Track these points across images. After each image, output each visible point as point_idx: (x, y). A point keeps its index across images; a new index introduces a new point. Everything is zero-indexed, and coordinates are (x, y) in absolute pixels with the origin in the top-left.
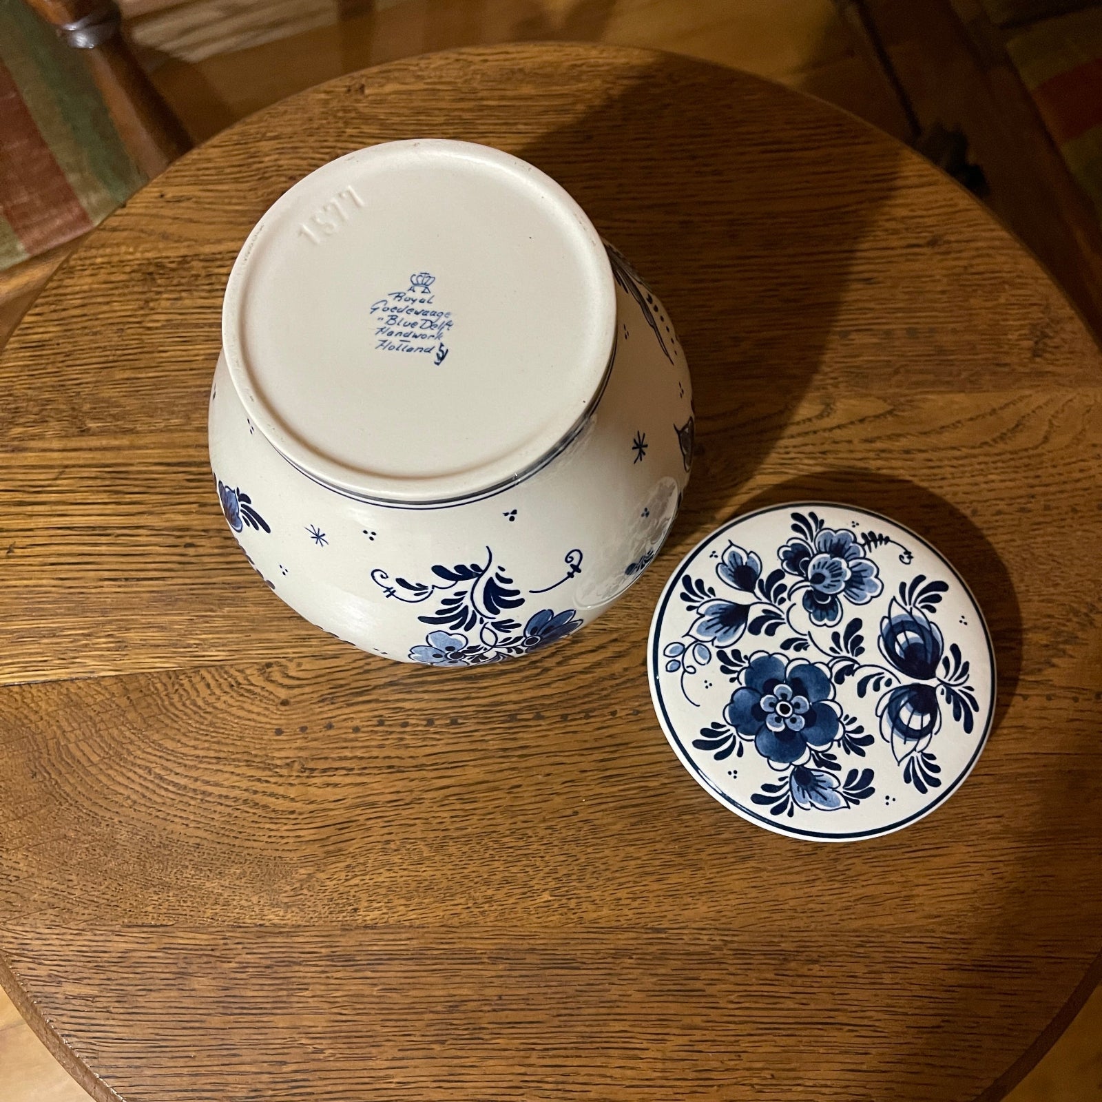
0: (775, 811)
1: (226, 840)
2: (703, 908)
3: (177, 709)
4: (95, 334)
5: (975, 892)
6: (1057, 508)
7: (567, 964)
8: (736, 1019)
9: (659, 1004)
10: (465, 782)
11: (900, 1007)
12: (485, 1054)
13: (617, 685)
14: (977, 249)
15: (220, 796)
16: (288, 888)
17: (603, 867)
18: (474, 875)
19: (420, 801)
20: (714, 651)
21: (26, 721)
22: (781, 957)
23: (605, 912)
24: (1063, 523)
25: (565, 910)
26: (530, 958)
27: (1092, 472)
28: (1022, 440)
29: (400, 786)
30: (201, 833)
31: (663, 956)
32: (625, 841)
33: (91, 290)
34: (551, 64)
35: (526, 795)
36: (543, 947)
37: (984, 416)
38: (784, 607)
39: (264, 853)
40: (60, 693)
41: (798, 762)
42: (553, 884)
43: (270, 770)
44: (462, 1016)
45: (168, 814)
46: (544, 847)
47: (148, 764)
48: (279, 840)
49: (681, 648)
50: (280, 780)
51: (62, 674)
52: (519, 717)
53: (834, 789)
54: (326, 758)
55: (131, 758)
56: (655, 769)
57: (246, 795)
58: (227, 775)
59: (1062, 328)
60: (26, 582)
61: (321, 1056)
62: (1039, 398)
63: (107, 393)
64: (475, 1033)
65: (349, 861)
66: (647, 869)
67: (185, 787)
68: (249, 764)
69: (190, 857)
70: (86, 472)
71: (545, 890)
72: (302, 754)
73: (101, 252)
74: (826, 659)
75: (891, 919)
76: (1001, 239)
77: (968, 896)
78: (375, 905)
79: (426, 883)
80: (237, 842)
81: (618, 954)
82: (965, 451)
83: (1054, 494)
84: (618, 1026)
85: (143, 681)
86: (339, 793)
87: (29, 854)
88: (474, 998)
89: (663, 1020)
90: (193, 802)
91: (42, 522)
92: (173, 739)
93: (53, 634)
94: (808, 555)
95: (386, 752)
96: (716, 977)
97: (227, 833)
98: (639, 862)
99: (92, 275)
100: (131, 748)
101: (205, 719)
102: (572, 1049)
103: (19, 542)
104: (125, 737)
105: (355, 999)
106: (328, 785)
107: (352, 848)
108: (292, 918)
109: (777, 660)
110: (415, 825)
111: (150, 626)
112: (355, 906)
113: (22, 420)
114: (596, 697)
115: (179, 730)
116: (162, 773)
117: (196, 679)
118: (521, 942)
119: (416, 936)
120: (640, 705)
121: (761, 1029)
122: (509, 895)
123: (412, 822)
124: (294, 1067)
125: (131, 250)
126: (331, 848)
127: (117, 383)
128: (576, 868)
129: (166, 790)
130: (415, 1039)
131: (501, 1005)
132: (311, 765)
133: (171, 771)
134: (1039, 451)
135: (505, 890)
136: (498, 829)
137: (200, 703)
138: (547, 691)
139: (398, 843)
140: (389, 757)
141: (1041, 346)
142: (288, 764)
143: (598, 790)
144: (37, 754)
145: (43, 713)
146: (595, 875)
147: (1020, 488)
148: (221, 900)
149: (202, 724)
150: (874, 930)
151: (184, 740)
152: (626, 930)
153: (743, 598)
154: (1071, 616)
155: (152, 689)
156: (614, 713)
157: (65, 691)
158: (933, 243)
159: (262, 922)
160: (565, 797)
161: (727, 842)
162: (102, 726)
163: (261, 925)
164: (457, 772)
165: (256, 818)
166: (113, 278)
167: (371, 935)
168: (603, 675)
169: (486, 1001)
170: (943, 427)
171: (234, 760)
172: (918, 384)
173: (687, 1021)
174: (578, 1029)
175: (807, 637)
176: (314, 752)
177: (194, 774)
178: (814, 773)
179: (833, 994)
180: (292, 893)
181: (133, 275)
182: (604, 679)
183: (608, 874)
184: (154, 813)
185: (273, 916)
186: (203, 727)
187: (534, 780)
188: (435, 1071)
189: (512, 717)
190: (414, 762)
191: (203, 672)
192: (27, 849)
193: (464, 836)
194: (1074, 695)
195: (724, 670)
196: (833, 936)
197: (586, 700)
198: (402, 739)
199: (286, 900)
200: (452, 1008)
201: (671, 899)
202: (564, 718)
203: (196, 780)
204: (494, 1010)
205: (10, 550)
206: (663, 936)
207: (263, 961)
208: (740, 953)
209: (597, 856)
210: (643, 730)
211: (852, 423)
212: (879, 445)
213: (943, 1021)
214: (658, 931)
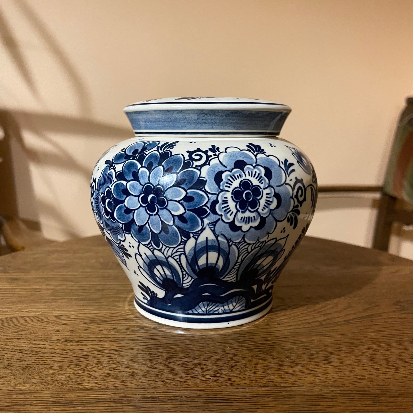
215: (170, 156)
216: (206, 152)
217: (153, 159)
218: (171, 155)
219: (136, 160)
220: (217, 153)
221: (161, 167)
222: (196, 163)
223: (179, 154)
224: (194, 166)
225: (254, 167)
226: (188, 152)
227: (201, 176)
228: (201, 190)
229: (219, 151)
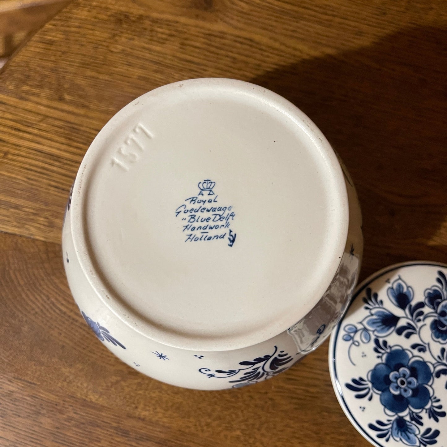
0: (380, 436)
1: (79, 348)
4: (82, 45)
16: (104, 384)
17: (273, 426)
20: (373, 337)
30: (68, 341)
32: (288, 416)
33: (86, 19)
38: (420, 324)
39: (97, 362)
40: (12, 241)
41: (401, 414)
42: (243, 427)
45: (52, 325)
47: (49, 294)
49: (354, 329)
51: (16, 231)
53: (416, 435)
55: (40, 288)
56: (317, 382)
60: (9, 174)
63: (80, 81)
65: (139, 380)
66: (295, 435)
67: (65, 313)
70: (57, 123)
71: (238, 429)
74: (434, 361)
78: (148, 408)
90: (66, 322)
91: (27, 143)
93: (16, 207)
94: (441, 298)
97: (80, 345)
98: (293, 430)
99: (88, 11)
100: (42, 283)
104: (40, 276)
108: (102, 401)
109: (406, 354)
112: (137, 405)
113: (30, 83)
116: (55, 301)
119: (164, 431)
122: (219, 425)
127: (85, 77)
129: (54, 311)
146: (267, 429)
148: (68, 380)
153: (397, 312)
157: (15, 241)
159: (86, 398)
161: (342, 434)
162: (29, 266)
163: (85, 400)
166: (100, 16)
167: (141, 424)
175: (427, 346)
178: (408, 423)
180: (106, 388)
181: (111, 18)
183: (274, 431)
184: (45, 322)
185: (93, 397)
195: (376, 350)
199: (101, 391)
205: (6, 153)
207: (81, 419)
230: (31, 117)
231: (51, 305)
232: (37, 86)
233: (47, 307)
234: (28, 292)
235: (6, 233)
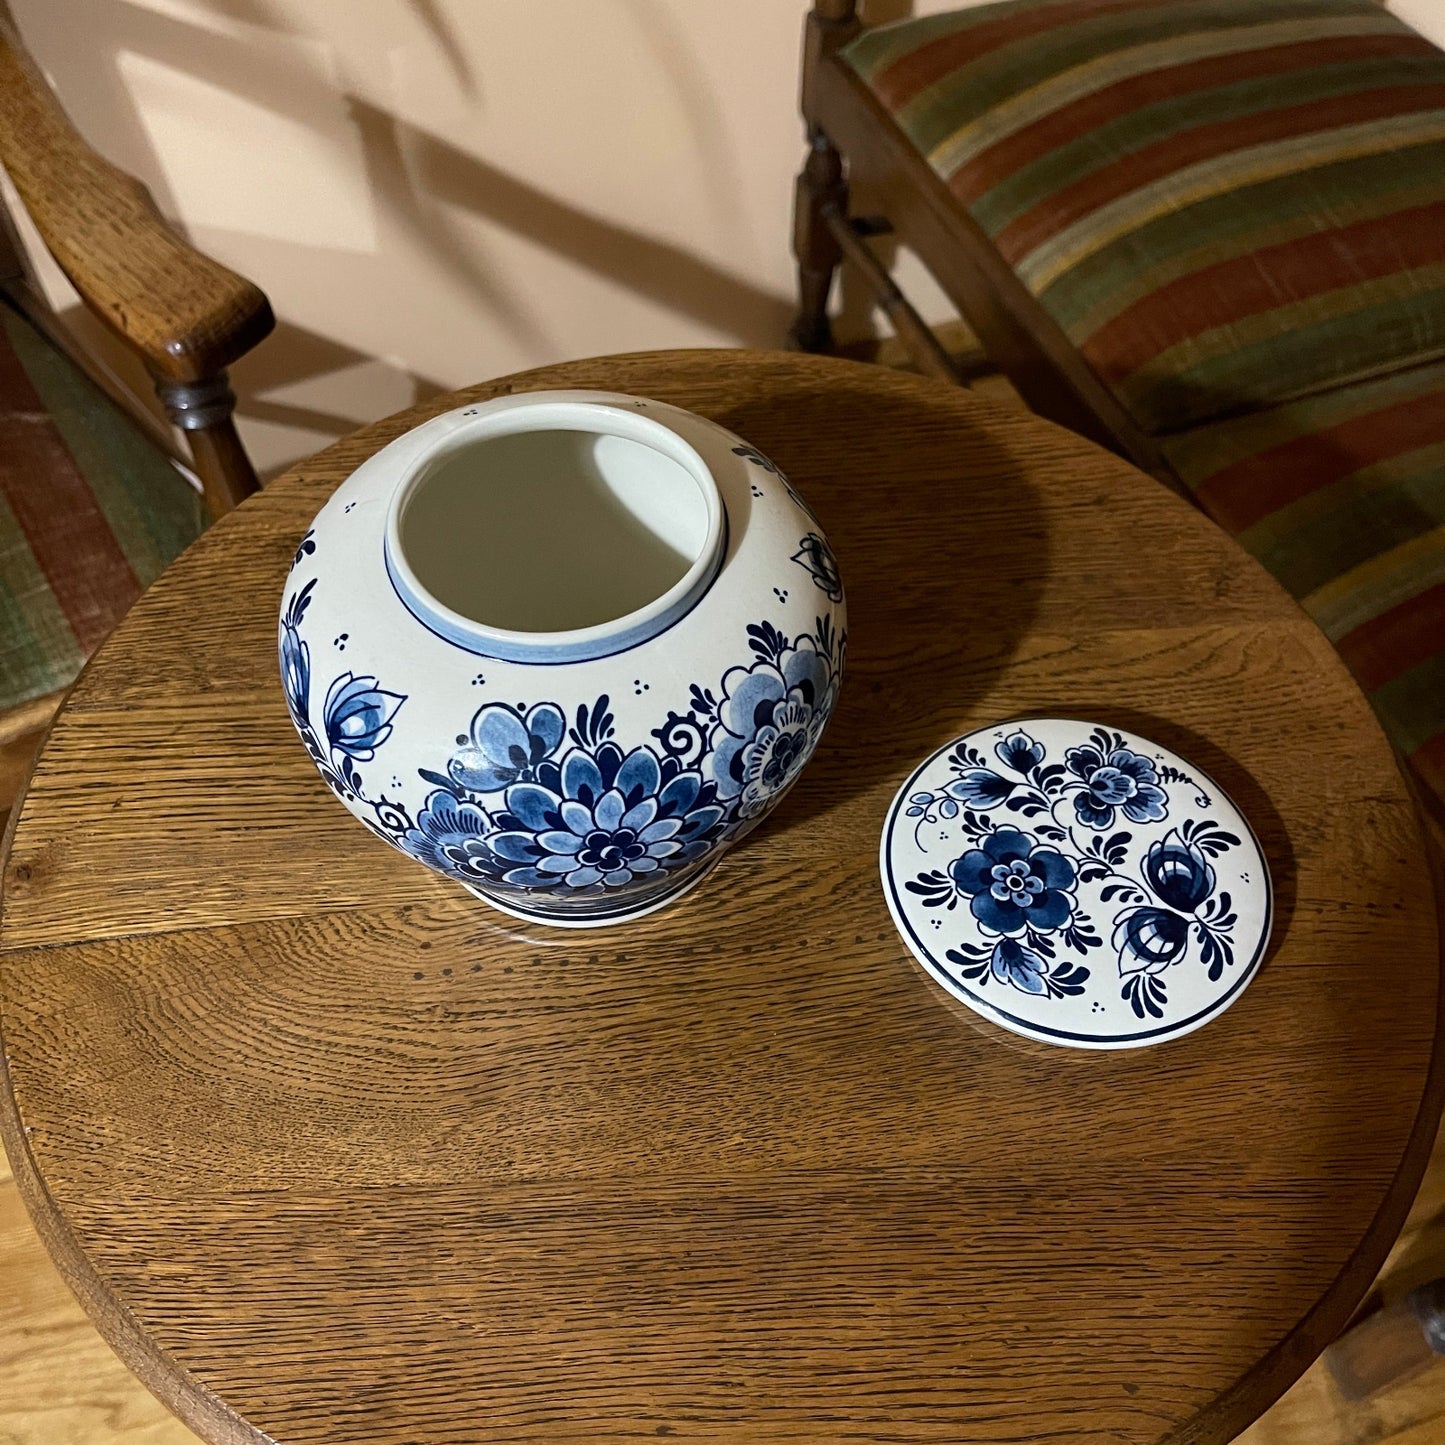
1: (354, 1093)
2: (925, 1143)
3: (300, 956)
4: (225, 600)
5: (1240, 1112)
6: (1266, 730)
7: (771, 1212)
8: (977, 1265)
9: (883, 1253)
10: (636, 1021)
11: (1171, 1242)
12: (674, 1320)
13: (805, 914)
14: (1144, 506)
15: (348, 1046)
16: (429, 1143)
17: (803, 1104)
18: (651, 1119)
19: (584, 1042)
21: (122, 977)
22: (1022, 1193)
23: (809, 1152)
24: (1275, 743)
25: (761, 1153)
26: (721, 1208)
27: (1296, 696)
28: (1217, 669)
29: (560, 1027)
30: (324, 1087)
31: (882, 1198)
32: (826, 1075)
33: (222, 562)
34: (699, 365)
35: (708, 1030)
36: (737, 1195)
37: (1174, 649)
39: (401, 1105)
40: (164, 946)
42: (744, 1125)
43: (408, 1016)
44: (642, 1277)
45: (286, 1068)
46: (732, 1085)
47: (264, 1016)
48: (419, 1090)
50: (420, 1027)
51: (168, 926)
52: (695, 951)
54: (474, 1002)
55: (244, 1010)
56: (857, 998)
57: (380, 1044)
58: (357, 1024)
59: (1243, 572)
60: (132, 835)
61: (469, 1332)
62: (1230, 632)
63: (234, 653)
64: (658, 1296)
65: (501, 1110)
66: (854, 1104)
67: (307, 1039)
68: (383, 1011)
69: (311, 1114)
70: (207, 727)
71: (735, 1132)
72: (446, 998)
73: (235, 529)
75: (1146, 1146)
76: (1165, 497)
77: (1233, 1117)
78: (534, 1157)
79: (594, 1130)
80: (368, 1095)
81: (828, 1198)
82: (1159, 681)
83: (1260, 716)
84: (834, 1280)
85: (261, 929)
86: (489, 1037)
87: (116, 1118)
88: (656, 1256)
89: (888, 1270)
90: (315, 1054)
91: (154, 775)
92: (295, 989)
93: (160, 885)
95: (542, 993)
96: (948, 1219)
97: (356, 1086)
98: (845, 1097)
99: (224, 549)
100: (245, 1000)
101: (332, 965)
102: (779, 1309)
103: (127, 796)
104: (237, 988)
105: (510, 1264)
106: (476, 1029)
107: (504, 1095)
108: (434, 1175)
110: (579, 1067)
111: (272, 874)
112: (510, 1159)
113: (140, 681)
114: (782, 927)
115: (301, 979)
116: (281, 1024)
117: (324, 925)
118: (710, 1190)
119: (583, 1188)
120: (832, 934)
121: (1008, 1275)
122: (694, 1139)
123: (576, 1065)
124: (436, 1347)
125: (267, 526)
126: (481, 1097)
127: (244, 644)
128: (771, 1106)
129: (285, 1042)
130: (584, 1307)
131: (691, 1262)
132: (456, 1009)
133: (291, 1022)
134: (1237, 678)
135: (689, 1134)
136: (676, 1068)
137: (327, 949)
138: (726, 923)
139: (560, 1088)
140: (547, 998)
141: (1223, 586)
142: (429, 1009)
143: (792, 1023)
144: (133, 1011)
145: (142, 967)
146: (794, 1113)
147: (1221, 712)
148: (347, 1159)
149: (328, 971)
150: (1129, 1159)
151: (307, 988)
152: (835, 1171)
154: (1300, 830)
155: (273, 938)
156: (804, 943)
157: (169, 943)
158: (1099, 501)
159: (397, 1182)
160: (753, 1031)
161: (946, 1071)
162: (212, 979)
163: (395, 1186)
164: (627, 1010)
165: (390, 1068)
166: (246, 551)
167: (530, 1190)
168: (788, 904)
169: (671, 1258)
170: (1132, 660)
171: (365, 1008)
172: (1101, 622)
173: (916, 1270)
174: (786, 1286)
176: (461, 995)
177: (317, 1024)
179: (1088, 1231)
180: (434, 1148)
181: (268, 548)
182: (789, 909)
183: (810, 1112)
184: (270, 1068)
185: (411, 1176)
186: (331, 975)
187: (717, 1015)
188: (612, 1343)
189: (688, 951)
190: (577, 1002)
191: (332, 918)
192: (115, 1113)
193: (637, 1078)
194: (1315, 907)
196: (1081, 1167)
197: (771, 930)
198: (562, 978)
199: (425, 1156)
200: (631, 1270)
201: (885, 1135)
202: (747, 950)
203: (320, 1030)
204: (682, 1269)
205: (117, 804)
206: (881, 1176)
207: (397, 1225)
208: (973, 1191)
209: (795, 1092)
210: (837, 959)
211: (1036, 659)
212: (1068, 678)
213: (1224, 1256)
214: (874, 1170)
215: (621, 760)
216: (690, 719)
217: (584, 776)
218: (624, 758)
219: (536, 783)
220: (714, 711)
221: (614, 793)
222: (686, 759)
223: (639, 748)
224: (685, 767)
225: (787, 701)
226: (655, 733)
227: (705, 780)
228: (711, 804)
229: (715, 704)
230: (151, 732)
231: (274, 1034)
232: (154, 682)
233: (266, 1039)
234: (218, 1026)
235: (146, 936)
